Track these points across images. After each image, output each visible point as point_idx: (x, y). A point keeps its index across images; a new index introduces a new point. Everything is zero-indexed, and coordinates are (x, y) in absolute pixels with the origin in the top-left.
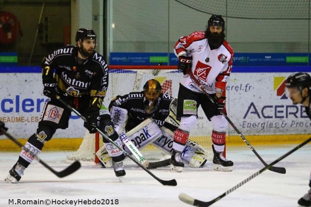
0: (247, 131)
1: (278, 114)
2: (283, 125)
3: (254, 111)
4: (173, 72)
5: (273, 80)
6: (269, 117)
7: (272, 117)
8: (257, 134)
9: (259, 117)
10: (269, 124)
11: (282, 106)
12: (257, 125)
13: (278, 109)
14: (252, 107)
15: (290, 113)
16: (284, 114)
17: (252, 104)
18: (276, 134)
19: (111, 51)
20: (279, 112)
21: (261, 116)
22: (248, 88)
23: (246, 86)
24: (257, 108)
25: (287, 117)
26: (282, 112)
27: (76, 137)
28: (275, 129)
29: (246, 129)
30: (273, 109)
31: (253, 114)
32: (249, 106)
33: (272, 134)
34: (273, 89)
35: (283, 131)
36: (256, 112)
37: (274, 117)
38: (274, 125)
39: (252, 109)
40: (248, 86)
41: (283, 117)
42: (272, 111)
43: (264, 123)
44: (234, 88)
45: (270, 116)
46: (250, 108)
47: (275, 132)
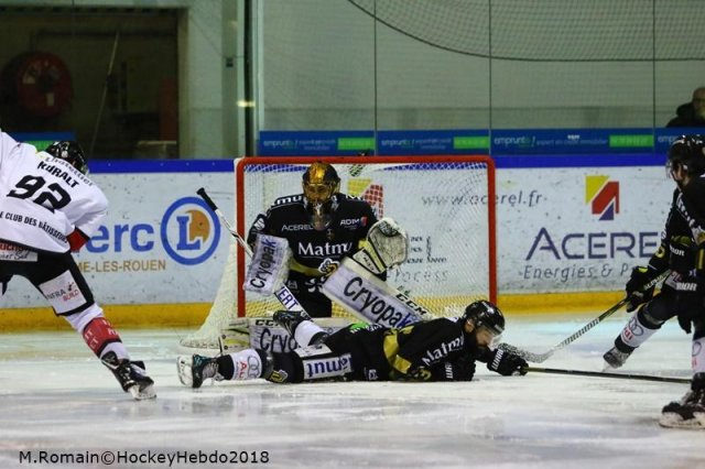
0: (534, 285)
1: (596, 251)
2: (605, 273)
3: (548, 245)
4: (390, 169)
5: (584, 182)
6: (576, 257)
7: (582, 257)
8: (553, 291)
9: (558, 257)
10: (576, 271)
11: (603, 235)
12: (553, 272)
13: (596, 240)
14: (543, 237)
15: (619, 249)
16: (606, 251)
17: (543, 231)
18: (591, 289)
19: (262, 128)
20: (596, 246)
21: (561, 254)
22: (534, 199)
23: (531, 196)
24: (553, 239)
25: (612, 256)
26: (603, 246)
27: (194, 301)
28: (589, 279)
29: (531, 280)
30: (585, 240)
31: (545, 252)
32: (537, 234)
33: (584, 290)
34: (584, 201)
35: (604, 285)
36: (551, 247)
37: (587, 256)
38: (587, 273)
39: (543, 242)
40: (535, 195)
41: (604, 256)
42: (581, 244)
43: (568, 269)
44: (506, 200)
45: (579, 253)
46: (538, 239)
47: (588, 286)
